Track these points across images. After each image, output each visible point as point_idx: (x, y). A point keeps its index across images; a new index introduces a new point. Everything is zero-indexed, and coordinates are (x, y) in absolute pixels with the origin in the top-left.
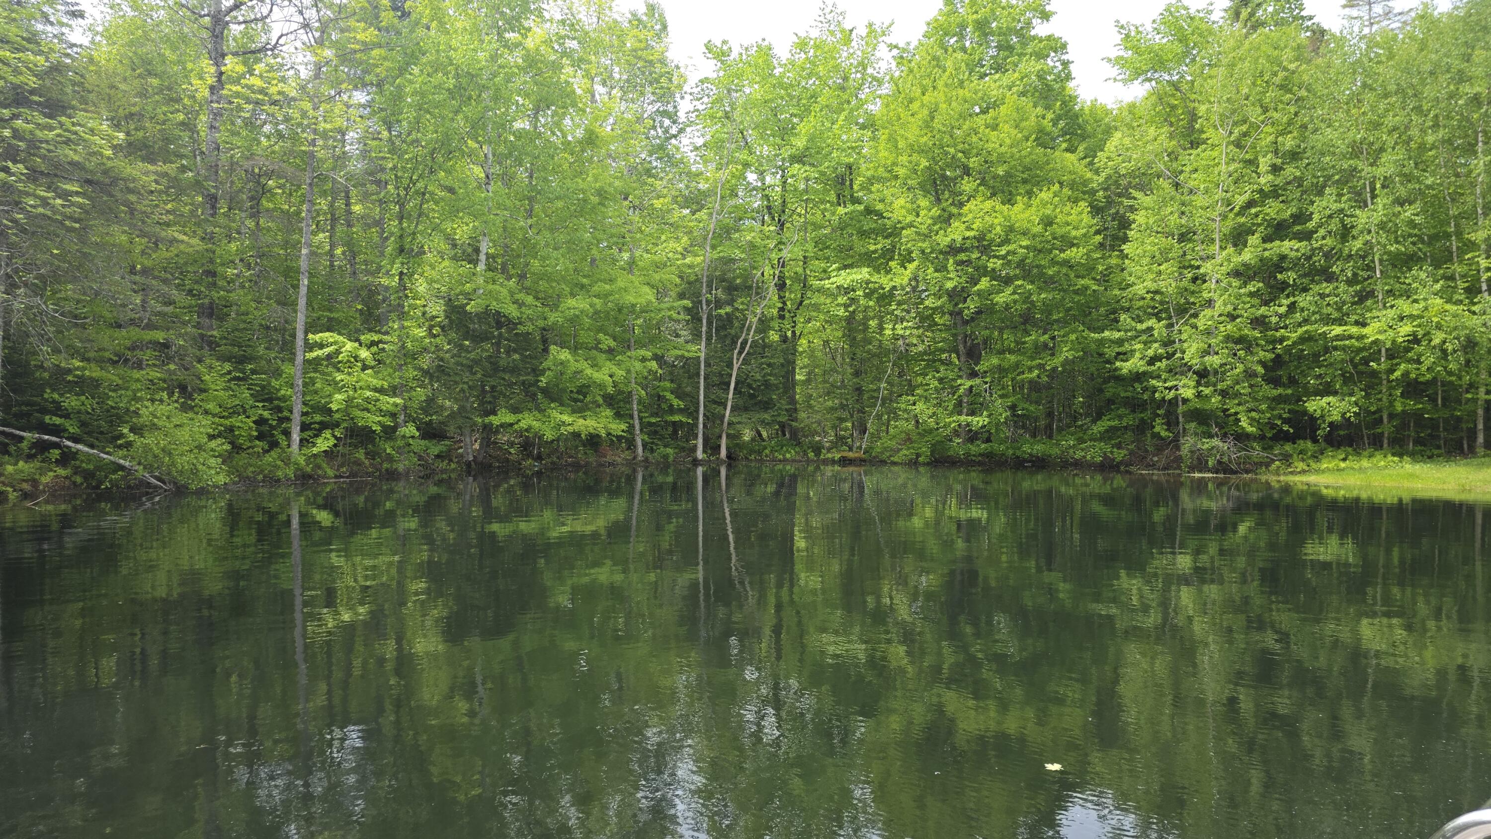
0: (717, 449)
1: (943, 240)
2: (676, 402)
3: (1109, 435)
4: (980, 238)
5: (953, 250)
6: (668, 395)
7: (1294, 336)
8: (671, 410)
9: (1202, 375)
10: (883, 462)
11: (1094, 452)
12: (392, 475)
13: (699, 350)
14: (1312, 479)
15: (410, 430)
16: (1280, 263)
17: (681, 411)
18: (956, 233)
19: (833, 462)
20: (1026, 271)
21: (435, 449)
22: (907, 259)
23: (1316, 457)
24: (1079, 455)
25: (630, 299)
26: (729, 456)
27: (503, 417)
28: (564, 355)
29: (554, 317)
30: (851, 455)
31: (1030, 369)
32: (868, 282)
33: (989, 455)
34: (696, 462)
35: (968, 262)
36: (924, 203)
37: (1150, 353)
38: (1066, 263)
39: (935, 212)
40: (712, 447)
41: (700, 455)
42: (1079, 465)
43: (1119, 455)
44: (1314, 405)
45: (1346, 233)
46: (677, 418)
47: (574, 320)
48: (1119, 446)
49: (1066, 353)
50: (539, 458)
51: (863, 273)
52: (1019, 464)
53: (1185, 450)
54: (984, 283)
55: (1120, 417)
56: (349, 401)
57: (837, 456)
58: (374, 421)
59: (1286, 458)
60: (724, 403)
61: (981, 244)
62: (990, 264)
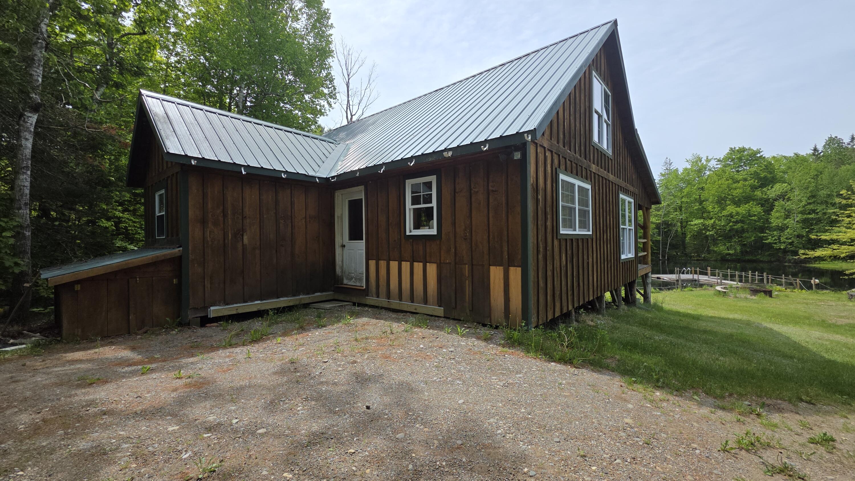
0: (665, 257)
1: (721, 215)
2: (655, 248)
3: (769, 255)
4: (731, 214)
5: (723, 217)
11: (766, 259)
13: (660, 238)
16: (810, 219)
17: (656, 250)
18: (725, 213)
19: (695, 260)
20: (742, 222)
22: (711, 219)
26: (668, 259)
31: (745, 242)
32: (702, 223)
34: (660, 260)
35: (727, 220)
36: (716, 206)
37: (774, 239)
38: (752, 220)
39: (719, 209)
40: (663, 256)
41: (661, 258)
42: (762, 262)
43: (773, 260)
46: (655, 251)
49: (753, 238)
51: (701, 221)
54: (731, 224)
60: (666, 248)
61: (731, 215)
62: (733, 220)
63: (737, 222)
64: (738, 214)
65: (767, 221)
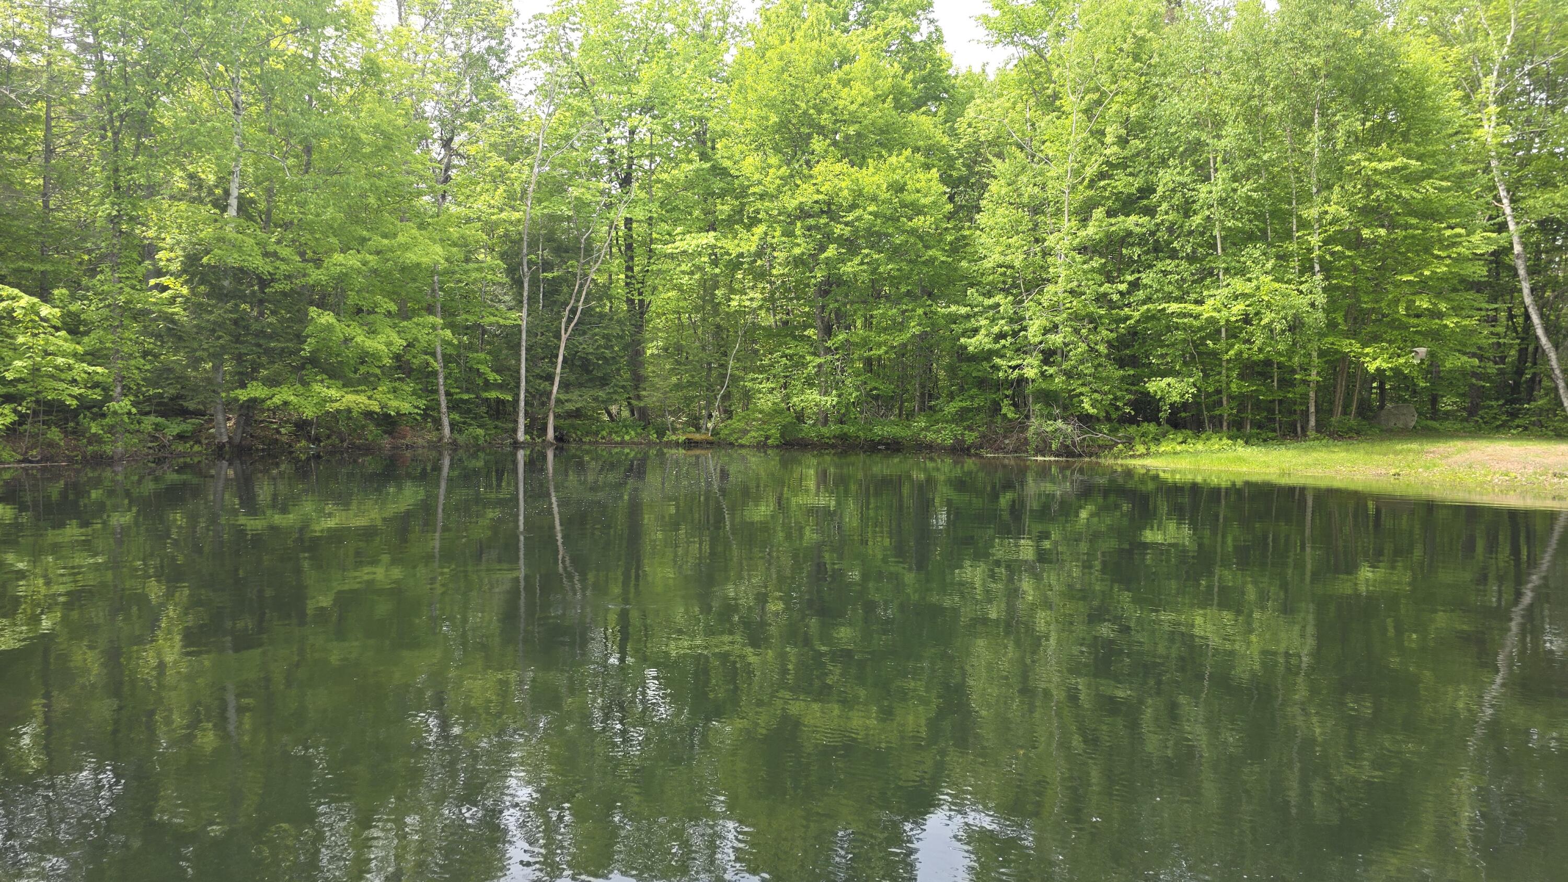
0: (544, 430)
1: (791, 203)
2: (492, 377)
3: (962, 416)
4: (829, 202)
5: (803, 213)
6: (483, 368)
7: (1137, 315)
8: (487, 385)
9: (1048, 356)
10: (731, 444)
11: (945, 435)
12: (101, 461)
13: (521, 318)
14: (1149, 462)
15: (123, 405)
16: (1126, 238)
17: (500, 387)
18: (806, 195)
19: (677, 444)
20: (875, 238)
21: (174, 427)
23: (1157, 440)
24: (930, 436)
25: (411, 257)
26: (560, 439)
27: (256, 390)
28: (327, 318)
29: (316, 275)
30: (697, 437)
31: (879, 345)
32: (713, 247)
33: (843, 437)
34: (516, 445)
35: (817, 228)
36: (773, 160)
37: (996, 329)
38: (913, 232)
39: (784, 171)
40: (536, 426)
41: (521, 436)
42: (930, 448)
43: (971, 437)
44: (1155, 386)
45: (1187, 209)
46: (493, 394)
47: (342, 279)
48: (970, 428)
49: (914, 329)
50: (317, 440)
51: (709, 238)
52: (873, 447)
53: (1030, 433)
54: (831, 251)
55: (972, 398)
56: (35, 370)
57: (682, 438)
58: (69, 395)
59: (1129, 442)
60: (550, 378)
61: (830, 209)
62: (838, 229)
63: (850, 246)
64: (859, 197)
65: (959, 247)
